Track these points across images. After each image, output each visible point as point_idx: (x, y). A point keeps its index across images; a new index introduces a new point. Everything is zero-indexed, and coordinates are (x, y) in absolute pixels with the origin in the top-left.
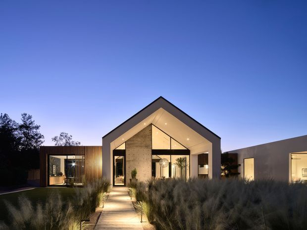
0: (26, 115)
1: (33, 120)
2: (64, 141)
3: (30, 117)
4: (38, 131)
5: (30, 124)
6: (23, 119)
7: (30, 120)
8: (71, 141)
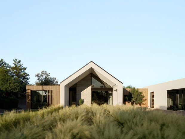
0: (17, 60)
1: (21, 64)
2: (44, 77)
3: (19, 62)
4: (25, 71)
5: (19, 66)
6: (14, 63)
7: (19, 64)
8: (49, 77)
